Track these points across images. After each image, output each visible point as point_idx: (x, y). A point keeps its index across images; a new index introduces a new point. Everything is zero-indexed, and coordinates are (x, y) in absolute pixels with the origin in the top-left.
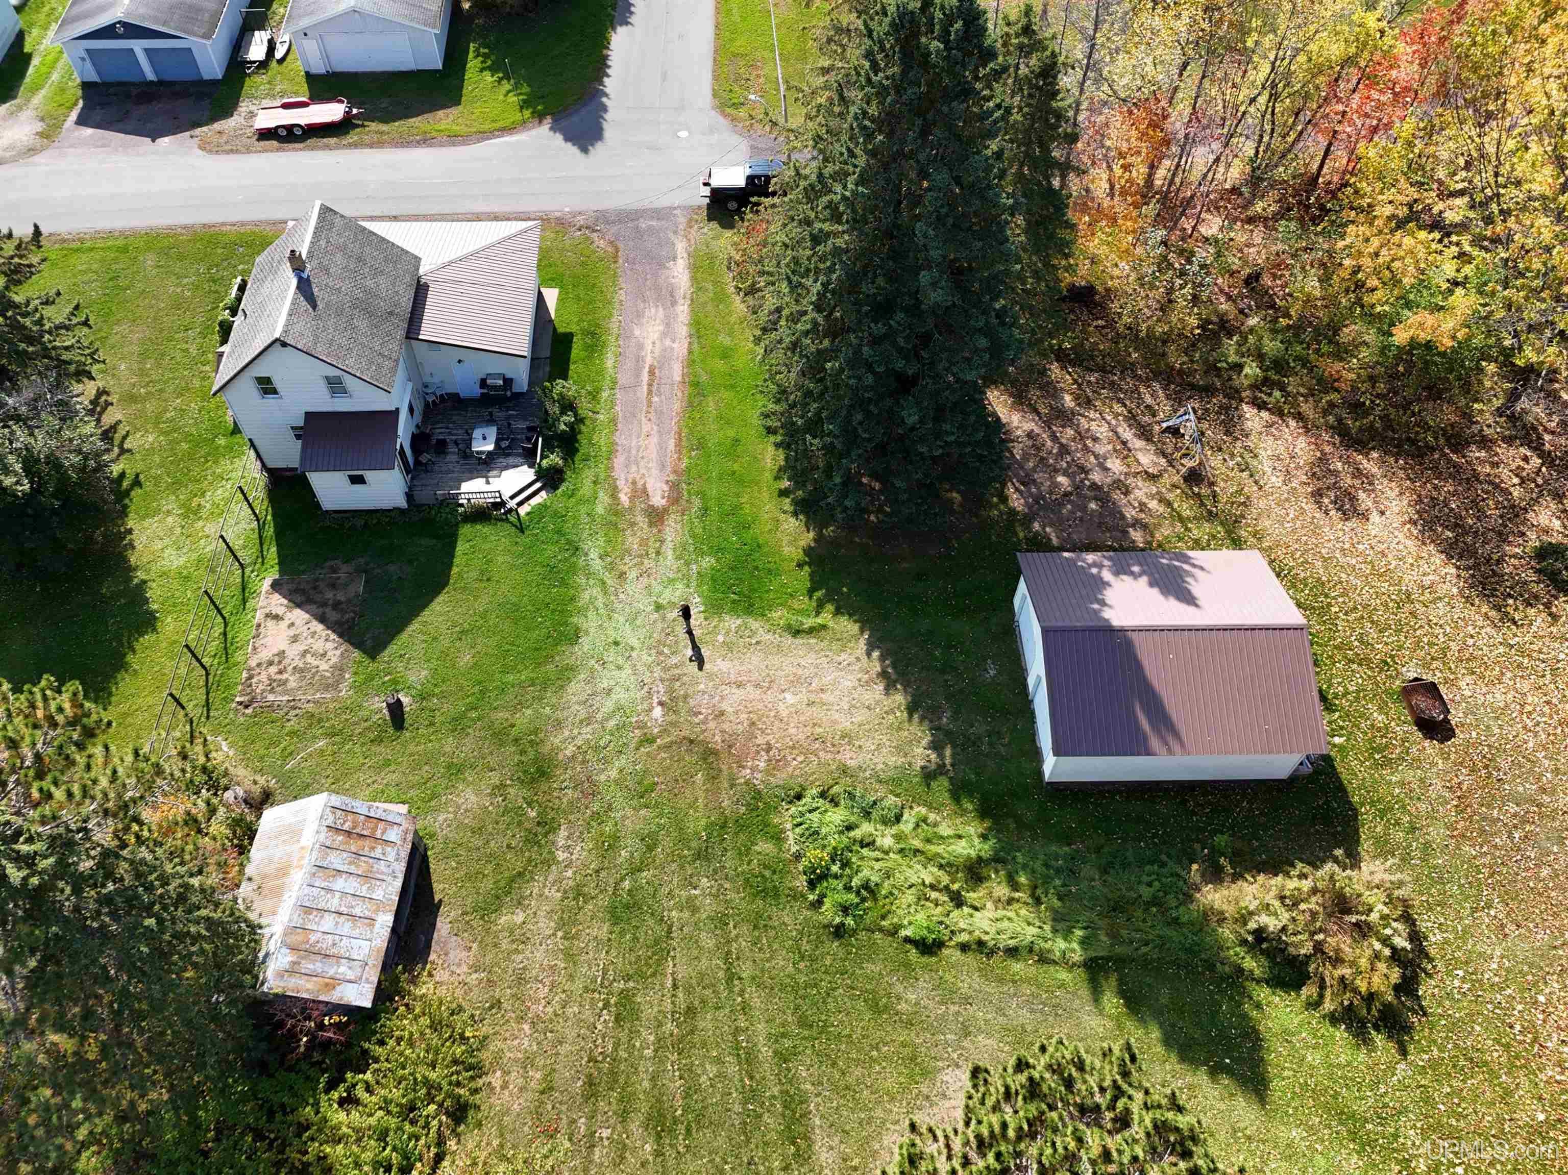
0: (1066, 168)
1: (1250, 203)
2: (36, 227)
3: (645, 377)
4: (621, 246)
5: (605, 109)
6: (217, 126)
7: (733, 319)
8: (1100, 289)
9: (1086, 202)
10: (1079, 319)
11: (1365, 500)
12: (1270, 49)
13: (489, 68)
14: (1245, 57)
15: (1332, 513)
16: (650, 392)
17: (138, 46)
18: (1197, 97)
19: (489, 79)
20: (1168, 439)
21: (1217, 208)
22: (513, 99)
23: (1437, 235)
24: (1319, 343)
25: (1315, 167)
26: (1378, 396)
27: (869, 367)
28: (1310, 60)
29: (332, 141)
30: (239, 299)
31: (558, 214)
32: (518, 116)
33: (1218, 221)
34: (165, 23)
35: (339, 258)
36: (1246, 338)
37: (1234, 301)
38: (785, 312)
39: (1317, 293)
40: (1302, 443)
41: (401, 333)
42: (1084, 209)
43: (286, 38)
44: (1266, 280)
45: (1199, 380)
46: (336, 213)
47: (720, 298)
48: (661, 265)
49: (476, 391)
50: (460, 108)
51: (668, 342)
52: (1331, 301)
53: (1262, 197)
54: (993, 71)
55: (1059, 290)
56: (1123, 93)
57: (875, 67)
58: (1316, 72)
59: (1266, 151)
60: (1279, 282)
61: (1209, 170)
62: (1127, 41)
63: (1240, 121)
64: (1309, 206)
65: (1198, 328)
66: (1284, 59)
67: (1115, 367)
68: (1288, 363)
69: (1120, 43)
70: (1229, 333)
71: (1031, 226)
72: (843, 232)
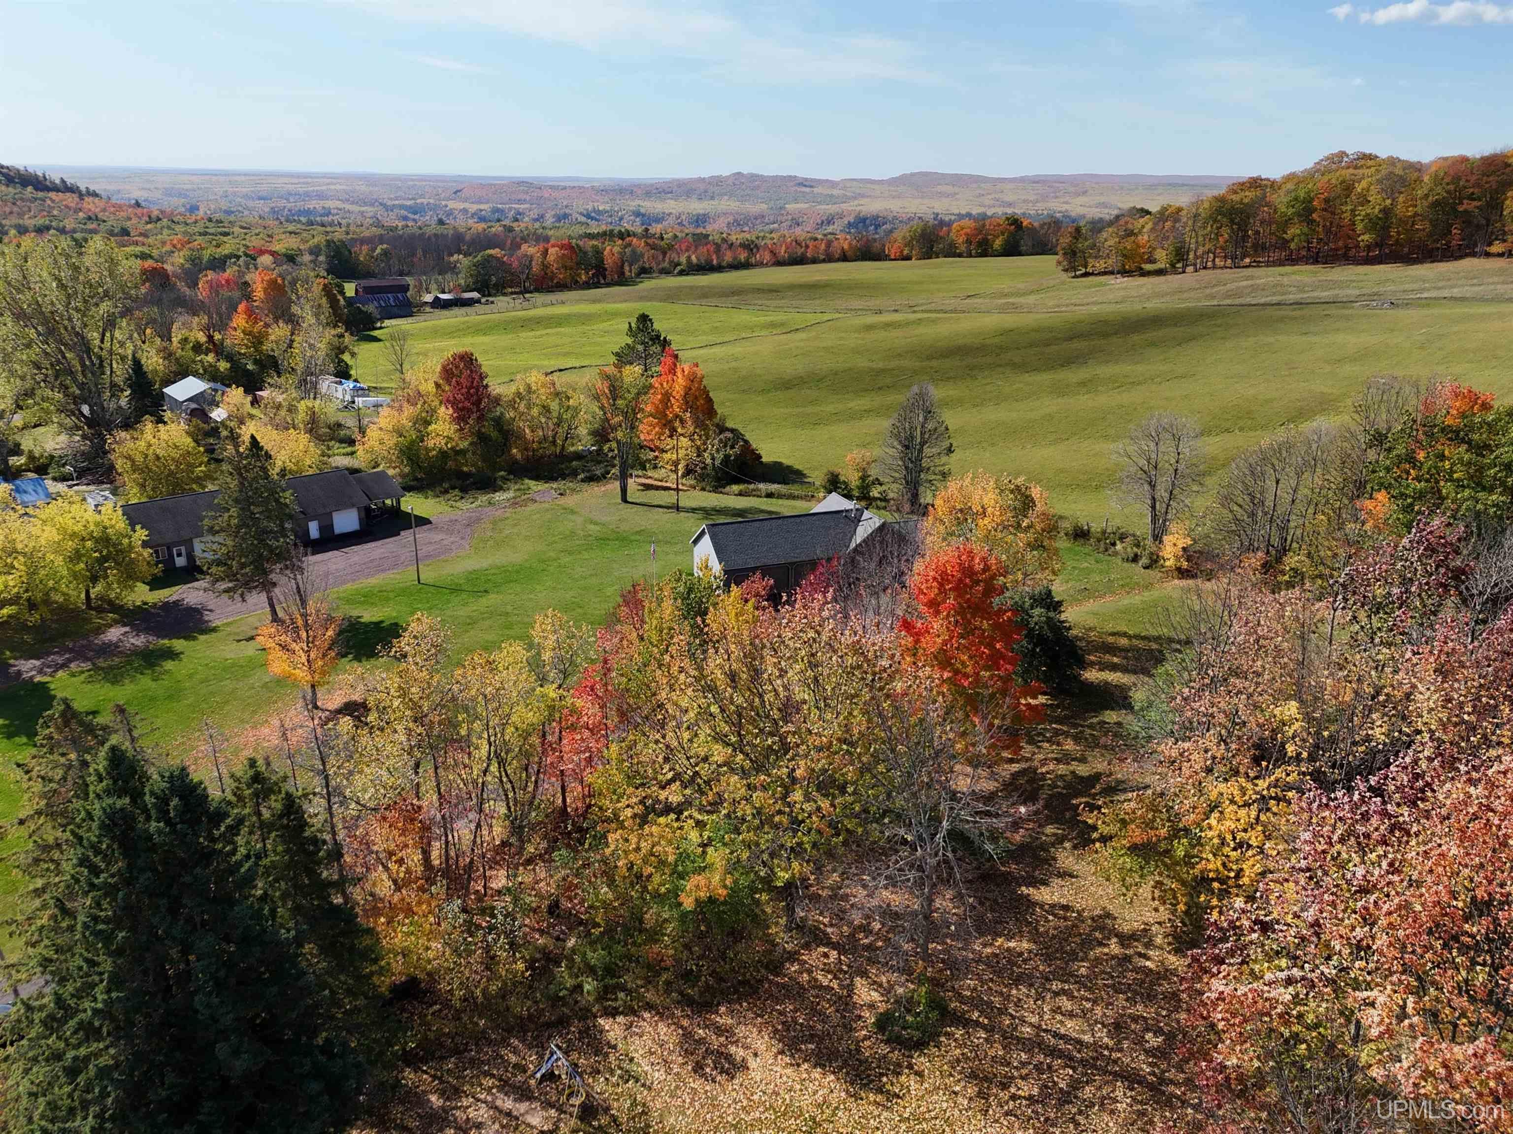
0: (340, 885)
1: (522, 848)
8: (422, 976)
9: (376, 906)
10: (412, 1014)
11: (738, 1052)
12: (482, 732)
14: (465, 744)
15: (719, 1078)
18: (438, 785)
20: (548, 1087)
21: (497, 863)
23: (673, 816)
24: (632, 936)
25: (560, 801)
26: (699, 958)
28: (517, 729)
33: (503, 873)
36: (573, 960)
37: (548, 933)
39: (610, 896)
40: (662, 1028)
42: (376, 912)
44: (566, 904)
45: (549, 1017)
52: (625, 899)
53: (529, 841)
54: (230, 828)
55: (381, 996)
56: (371, 804)
57: (95, 871)
58: (526, 735)
59: (515, 805)
60: (576, 901)
61: (475, 837)
62: (357, 764)
63: (483, 790)
64: (570, 833)
65: (527, 970)
66: (496, 735)
67: (467, 1043)
68: (617, 965)
69: (352, 767)
70: (556, 962)
71: (328, 949)
72: (107, 1048)
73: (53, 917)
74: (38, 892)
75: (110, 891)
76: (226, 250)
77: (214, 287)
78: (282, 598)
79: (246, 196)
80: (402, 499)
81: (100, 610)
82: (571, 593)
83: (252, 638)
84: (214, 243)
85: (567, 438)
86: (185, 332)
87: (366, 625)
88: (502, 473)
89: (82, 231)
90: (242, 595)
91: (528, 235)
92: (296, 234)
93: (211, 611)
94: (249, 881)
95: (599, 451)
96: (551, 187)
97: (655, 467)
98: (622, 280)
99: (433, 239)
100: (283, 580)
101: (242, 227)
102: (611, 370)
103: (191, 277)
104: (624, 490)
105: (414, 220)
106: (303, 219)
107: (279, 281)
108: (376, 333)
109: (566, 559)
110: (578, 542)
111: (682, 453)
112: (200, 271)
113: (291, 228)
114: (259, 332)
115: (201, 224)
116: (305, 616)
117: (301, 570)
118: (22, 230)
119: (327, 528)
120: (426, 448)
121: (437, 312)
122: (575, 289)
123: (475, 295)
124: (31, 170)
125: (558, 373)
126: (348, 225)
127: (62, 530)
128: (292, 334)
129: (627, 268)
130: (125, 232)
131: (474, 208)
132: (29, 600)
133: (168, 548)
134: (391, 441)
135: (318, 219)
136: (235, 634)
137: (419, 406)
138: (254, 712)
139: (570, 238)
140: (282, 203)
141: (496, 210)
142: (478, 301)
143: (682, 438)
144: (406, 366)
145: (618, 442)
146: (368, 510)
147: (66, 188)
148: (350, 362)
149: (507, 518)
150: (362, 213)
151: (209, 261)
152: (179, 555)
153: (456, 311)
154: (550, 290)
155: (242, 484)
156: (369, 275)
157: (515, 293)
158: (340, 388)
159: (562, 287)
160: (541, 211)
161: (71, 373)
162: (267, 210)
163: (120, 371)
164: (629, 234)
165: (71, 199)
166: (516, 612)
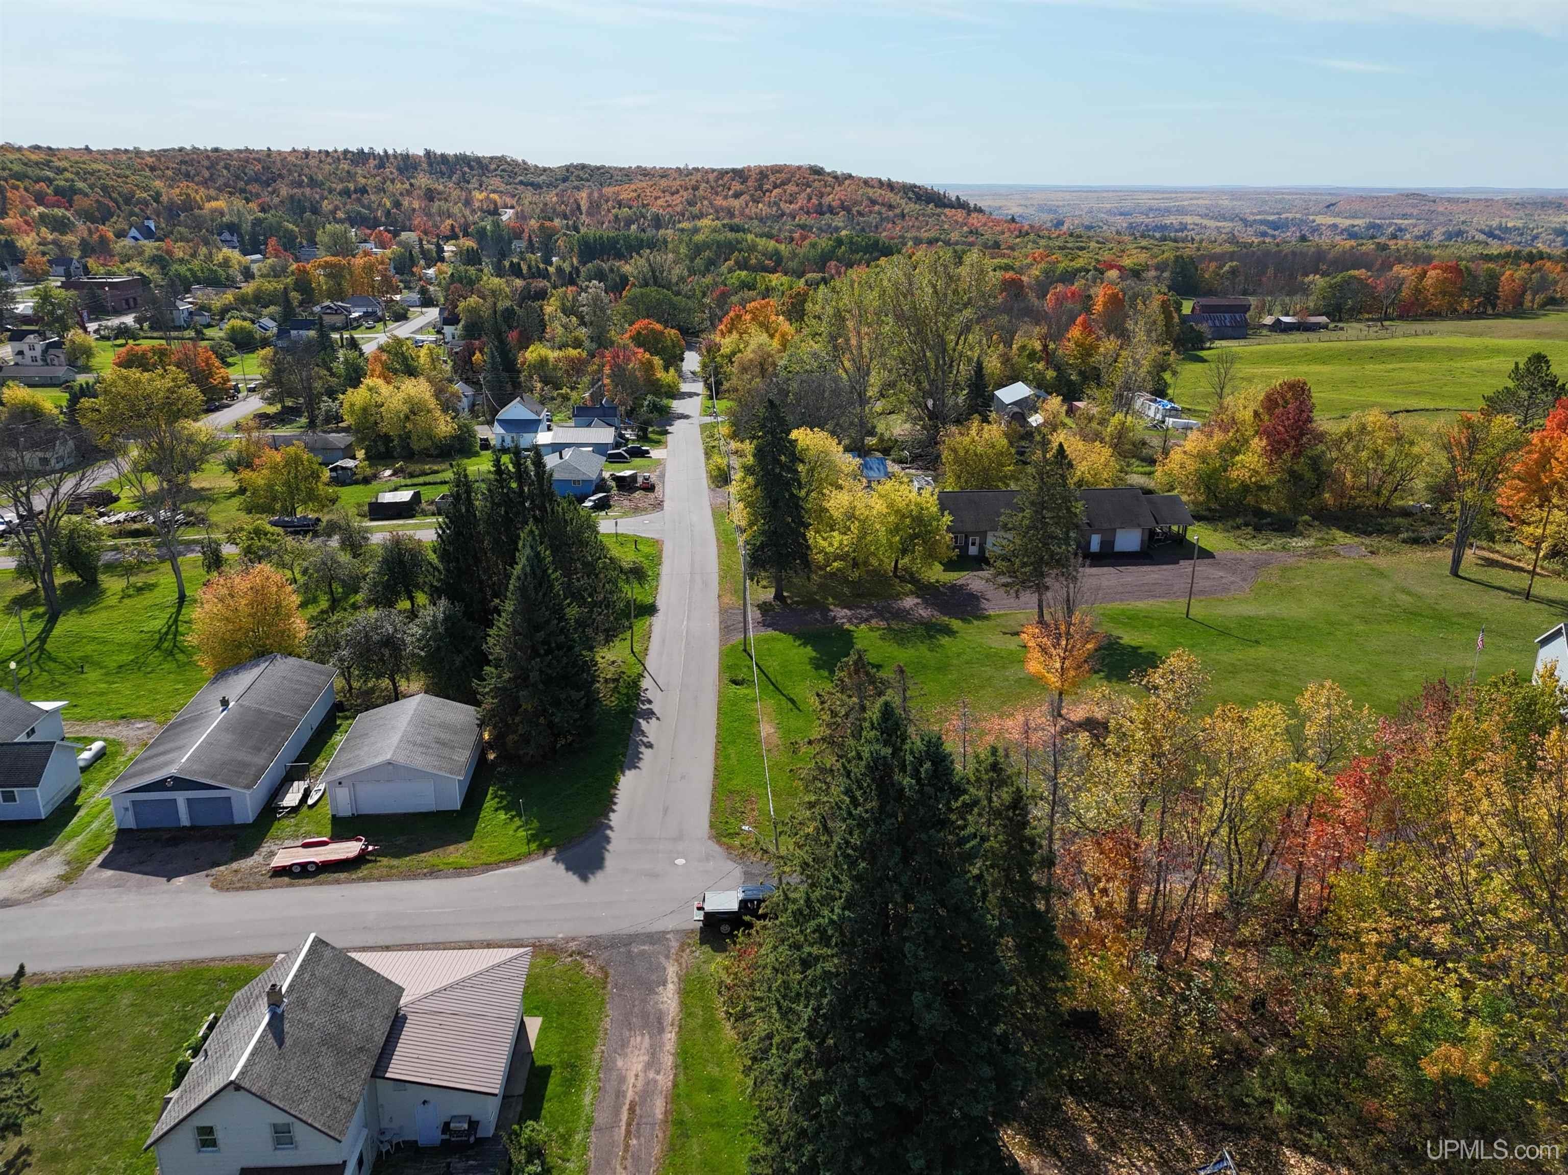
0: (1047, 893)
1: (1236, 927)
2: (22, 967)
3: (625, 1116)
4: (611, 971)
5: (608, 840)
6: (235, 865)
7: (722, 1047)
8: (1103, 1014)
9: (1074, 924)
10: (1086, 1046)
12: (1220, 789)
13: (504, 808)
14: (1198, 797)
16: (628, 1133)
17: (181, 798)
18: (1162, 830)
19: (503, 817)
21: (1204, 931)
22: (522, 833)
23: (1432, 962)
24: (1347, 1076)
25: (1291, 892)
27: (867, 1100)
28: (1258, 798)
29: (343, 876)
30: (205, 1038)
31: (551, 941)
32: (524, 849)
33: (1209, 944)
34: (213, 777)
35: (319, 992)
36: (1268, 1070)
37: (1246, 1029)
38: (776, 1040)
39: (1329, 1021)
41: (366, 1071)
42: (1074, 933)
43: (322, 787)
44: (1273, 1006)
45: (1226, 1116)
46: (327, 944)
47: (710, 1024)
48: (652, 991)
49: (437, 1137)
50: (471, 842)
51: (651, 1075)
52: (1347, 1032)
53: (1245, 923)
54: (964, 804)
55: (1061, 1016)
56: (1092, 826)
57: (855, 802)
58: (1266, 809)
59: (1239, 878)
60: (1286, 1008)
61: (1188, 896)
62: (1087, 781)
63: (1206, 851)
64: (1295, 932)
65: (1214, 1059)
66: (1233, 797)
67: (1134, 1102)
68: (1320, 1099)
69: (1080, 783)
70: (1249, 1064)
71: (1022, 949)
72: (833, 956)
73: (817, 829)
74: (811, 805)
75: (862, 824)
76: (1079, 263)
77: (1060, 300)
78: (1052, 602)
79: (1109, 212)
80: (1189, 528)
81: (902, 579)
82: (1359, 667)
83: (1017, 634)
84: (1070, 257)
85: (1396, 489)
86: (1025, 340)
87: (1124, 647)
88: (1306, 517)
89: (964, 243)
90: (1017, 591)
91: (1406, 255)
92: (1147, 249)
93: (987, 600)
94: (970, 857)
95: (1435, 512)
96: (1449, 200)
97: (1508, 541)
98: (1517, 310)
99: (1290, 257)
100: (1057, 585)
101: (1098, 242)
102: (1476, 417)
103: (1042, 290)
104: (1457, 562)
105: (1274, 237)
106: (1158, 235)
107: (1120, 296)
108: (1203, 353)
109: (1360, 627)
110: (1380, 611)
111: (1551, 529)
112: (1051, 283)
113: (1144, 243)
114: (1090, 345)
115: (1062, 239)
116: (1069, 624)
117: (1075, 579)
118: (918, 242)
119: (1108, 544)
120: (1228, 479)
121: (1275, 336)
122: (1451, 319)
123: (1323, 319)
124: (935, 189)
125: (1405, 414)
126: (1201, 241)
127: (891, 505)
128: (1121, 348)
129: (1528, 297)
130: (997, 245)
131: (1345, 223)
132: (854, 559)
133: (966, 537)
134: (1192, 465)
135: (1172, 235)
136: (1004, 626)
137: (1231, 434)
138: (1004, 703)
139: (1460, 259)
140: (1141, 219)
141: (1372, 226)
142: (1325, 327)
143: (1556, 511)
144: (1227, 390)
145: (1464, 504)
146: (1152, 533)
147: (960, 205)
148: (1169, 381)
149: (1299, 568)
150: (1218, 228)
151: (1062, 273)
152: (973, 544)
153: (1297, 336)
154: (1417, 318)
155: (1041, 488)
156: (1210, 293)
157: (1372, 320)
158: (1154, 406)
159: (1434, 315)
160: (1429, 227)
161: (926, 368)
162: (1125, 225)
163: (964, 371)
164: (1541, 256)
165: (960, 215)
166: (1286, 672)
